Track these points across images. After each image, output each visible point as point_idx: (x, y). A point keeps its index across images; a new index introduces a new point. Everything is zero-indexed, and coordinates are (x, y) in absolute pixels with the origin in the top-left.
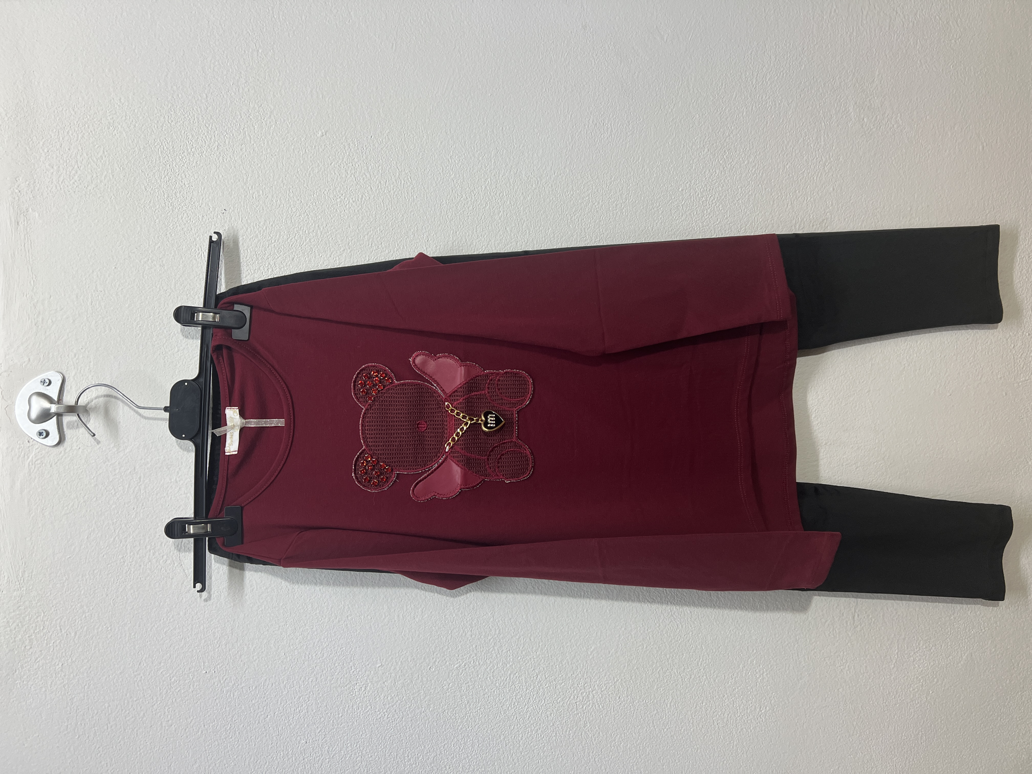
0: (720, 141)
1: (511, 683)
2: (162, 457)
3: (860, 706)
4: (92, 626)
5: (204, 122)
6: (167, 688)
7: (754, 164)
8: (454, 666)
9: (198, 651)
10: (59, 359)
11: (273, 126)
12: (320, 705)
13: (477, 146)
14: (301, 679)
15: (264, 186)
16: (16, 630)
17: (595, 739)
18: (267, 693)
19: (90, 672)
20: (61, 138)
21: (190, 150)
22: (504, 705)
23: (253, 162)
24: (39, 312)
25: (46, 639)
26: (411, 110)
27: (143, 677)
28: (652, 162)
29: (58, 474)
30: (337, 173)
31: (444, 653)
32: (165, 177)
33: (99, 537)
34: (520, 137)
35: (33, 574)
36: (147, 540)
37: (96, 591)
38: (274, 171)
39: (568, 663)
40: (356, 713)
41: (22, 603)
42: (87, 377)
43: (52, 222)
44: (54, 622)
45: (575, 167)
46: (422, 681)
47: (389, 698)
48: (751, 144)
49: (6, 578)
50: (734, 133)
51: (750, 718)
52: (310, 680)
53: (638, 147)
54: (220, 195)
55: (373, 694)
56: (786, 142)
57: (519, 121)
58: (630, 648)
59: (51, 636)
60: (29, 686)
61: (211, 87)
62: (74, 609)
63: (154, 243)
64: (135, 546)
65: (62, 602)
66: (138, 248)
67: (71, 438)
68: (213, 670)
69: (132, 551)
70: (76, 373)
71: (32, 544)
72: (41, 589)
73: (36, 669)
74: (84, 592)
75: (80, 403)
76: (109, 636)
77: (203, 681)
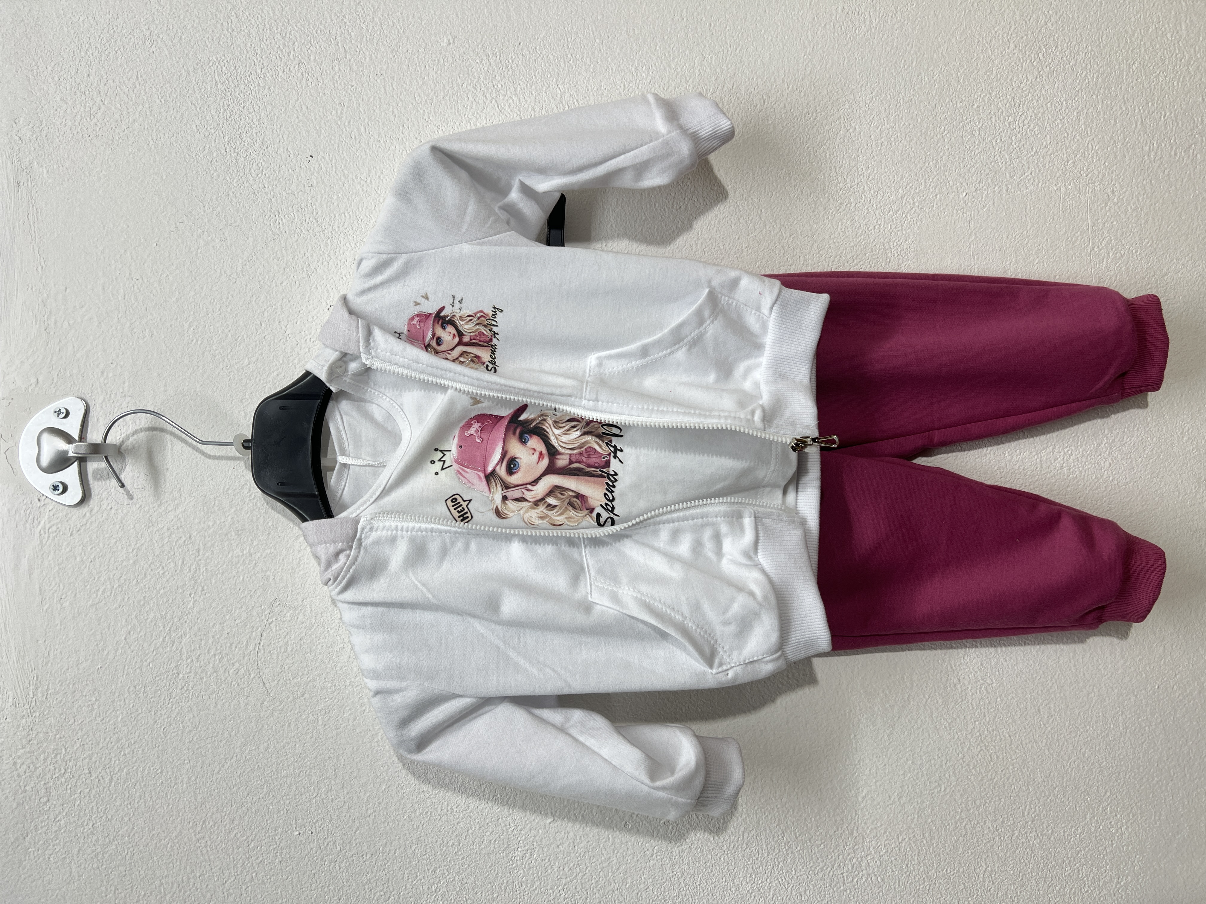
0: (1033, 33)
1: (744, 845)
2: (229, 518)
4: (135, 768)
5: (279, 29)
7: (1084, 65)
9: (288, 802)
10: (80, 380)
11: (378, 32)
12: (465, 880)
13: (674, 52)
14: (436, 842)
15: (367, 120)
16: (27, 774)
18: (389, 864)
19: (134, 835)
20: (77, 62)
21: (259, 71)
22: (735, 877)
23: (350, 87)
24: (50, 312)
25: (69, 787)
27: (209, 842)
28: (932, 68)
29: (82, 546)
30: (471, 99)
32: (225, 111)
33: (141, 636)
34: (736, 36)
35: (49, 692)
36: (210, 641)
37: (139, 717)
38: (380, 98)
39: (829, 816)
40: (518, 892)
41: (34, 735)
42: (121, 405)
43: (66, 180)
44: (80, 763)
45: (818, 77)
46: (614, 843)
47: (566, 869)
48: (1079, 36)
49: (11, 699)
52: (451, 843)
53: (910, 45)
54: (304, 134)
55: (543, 864)
56: (1130, 32)
57: (735, 13)
58: (921, 792)
59: (76, 782)
62: (108, 743)
63: (211, 208)
64: (194, 650)
65: (91, 734)
66: (189, 216)
67: (98, 494)
68: (309, 830)
69: (190, 656)
70: (104, 400)
71: (46, 649)
72: (61, 714)
73: (56, 832)
74: (122, 718)
75: (108, 441)
76: (159, 782)
77: (296, 847)
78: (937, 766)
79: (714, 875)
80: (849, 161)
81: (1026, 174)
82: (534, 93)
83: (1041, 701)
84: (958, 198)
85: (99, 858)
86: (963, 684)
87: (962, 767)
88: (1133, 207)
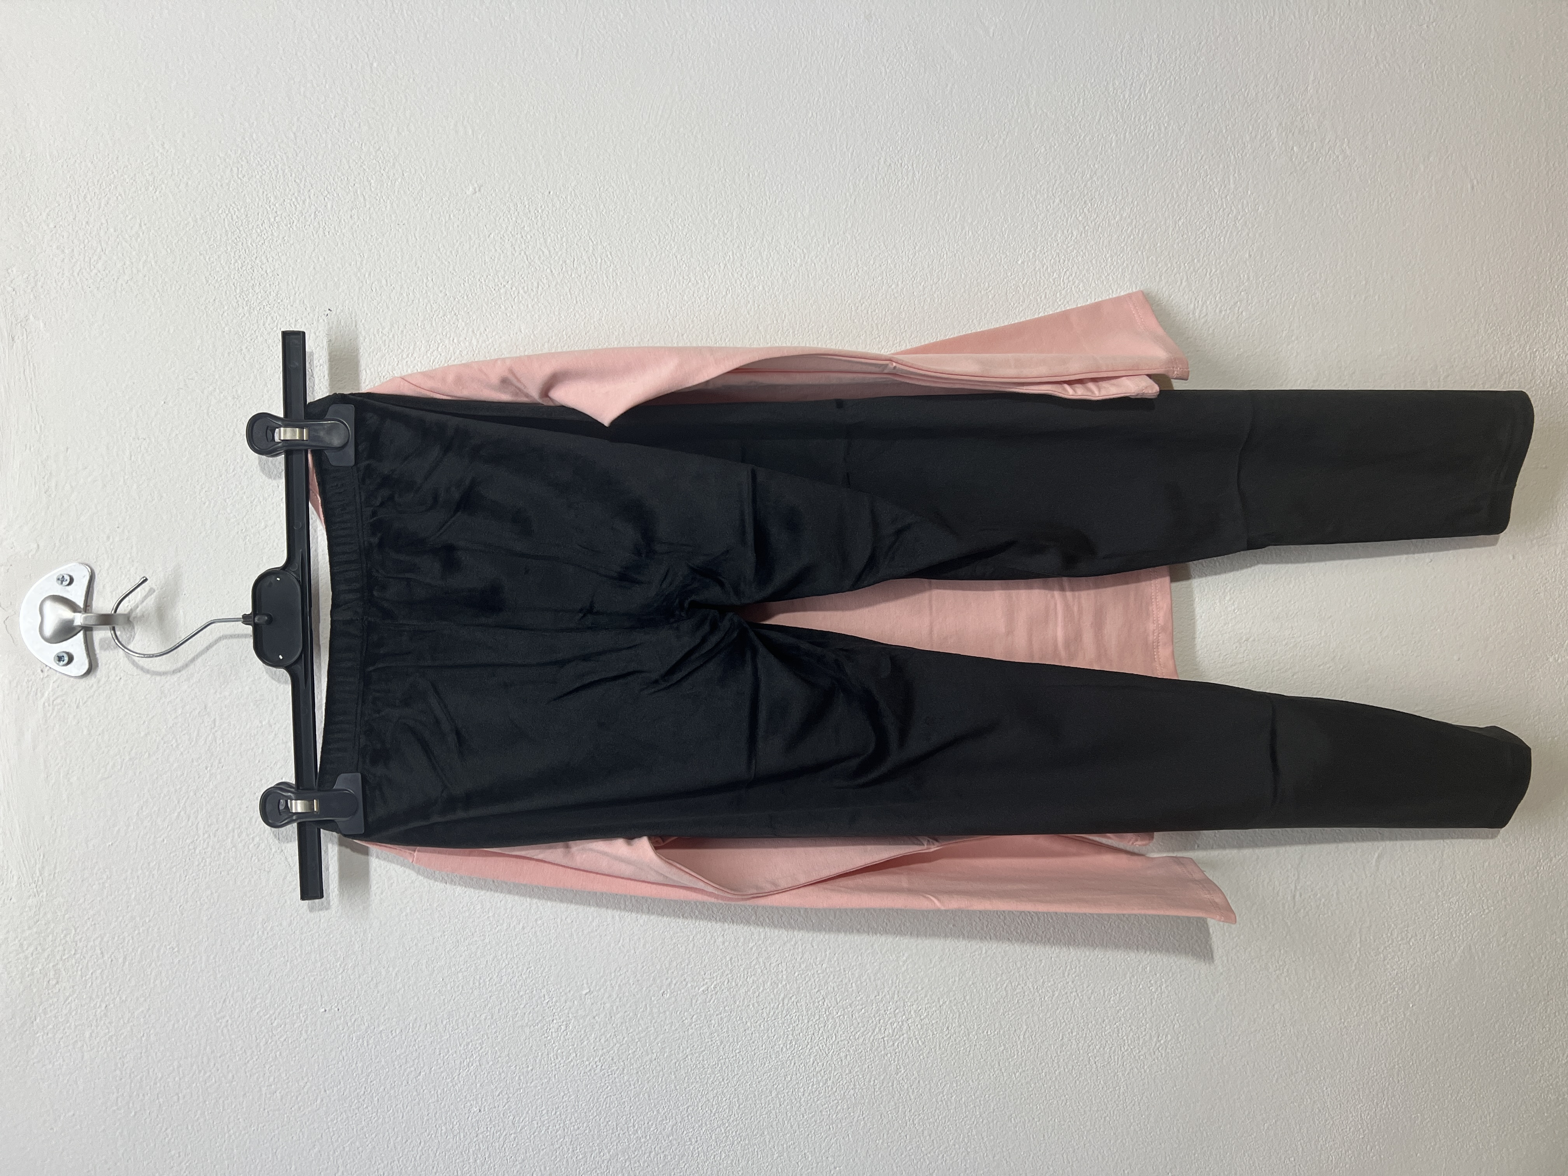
0: (1078, 187)
1: (784, 1012)
2: (247, 688)
3: (1306, 1029)
4: (150, 947)
5: (293, 175)
6: (267, 1035)
7: (1129, 220)
8: (699, 989)
9: (312, 979)
10: (85, 545)
11: (399, 180)
12: (499, 1054)
13: (711, 203)
14: (468, 1016)
15: (388, 272)
16: (34, 957)
17: (913, 1091)
18: (419, 1039)
19: (150, 1016)
20: (75, 207)
21: (272, 220)
22: (775, 1045)
23: (369, 236)
24: (51, 473)
26: (608, 150)
27: (230, 1021)
28: (976, 222)
29: (89, 719)
30: (498, 250)
31: (683, 969)
32: (236, 261)
33: (155, 811)
34: (775, 187)
35: (57, 871)
36: (229, 814)
37: (154, 895)
38: (402, 249)
39: (870, 979)
40: (553, 1064)
41: (41, 915)
42: (129, 571)
44: (91, 944)
45: (860, 231)
46: (651, 1013)
47: (602, 1041)
48: (1125, 190)
49: (16, 878)
50: (1098, 174)
51: (1142, 1053)
52: (483, 1017)
53: (954, 198)
54: (322, 286)
55: (578, 1035)
56: (1177, 186)
57: (774, 163)
59: (88, 963)
60: (57, 1041)
61: (301, 122)
62: (121, 922)
63: (223, 363)
64: (211, 824)
65: (102, 912)
66: (199, 372)
67: (106, 664)
68: (336, 1007)
69: (206, 832)
70: (111, 565)
71: (53, 825)
72: (70, 894)
73: (66, 1015)
74: (135, 896)
75: (120, 611)
76: (176, 961)
77: (321, 1024)
79: (753, 1042)
80: (892, 319)
82: (564, 244)
85: (113, 1040)
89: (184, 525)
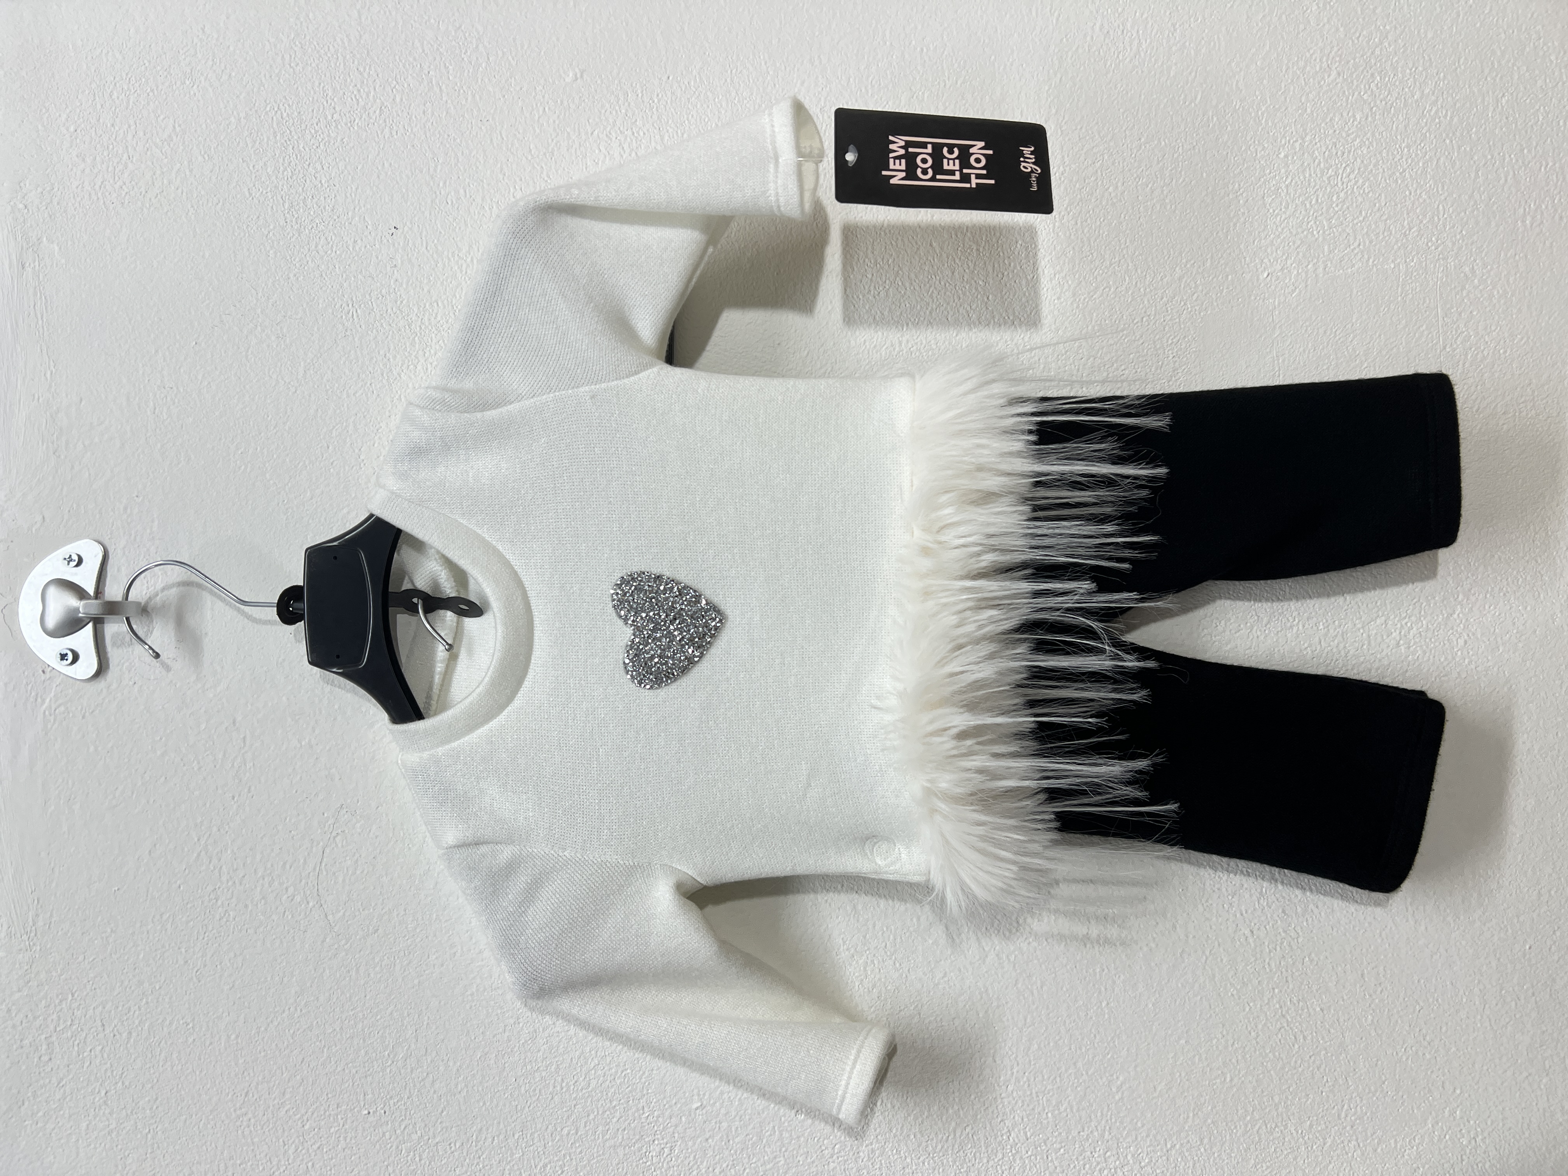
0: (1362, 56)
4: (160, 1021)
6: (297, 1141)
7: (1433, 98)
9: (354, 1071)
10: (98, 516)
11: (484, 65)
14: (546, 1129)
15: (467, 180)
16: (24, 1025)
19: (157, 1108)
23: (446, 136)
24: (61, 429)
25: (76, 1043)
26: (743, 23)
27: (253, 1121)
28: (1223, 104)
29: (96, 732)
32: (285, 169)
33: (170, 850)
35: (53, 920)
36: (258, 858)
37: (166, 955)
38: (485, 151)
39: (1072, 1109)
41: (33, 976)
42: (148, 550)
44: (90, 1013)
46: (781, 1138)
47: (717, 1171)
48: (1426, 58)
49: (5, 927)
50: (1390, 38)
54: (387, 200)
55: (686, 1162)
56: (1498, 53)
58: (1198, 1082)
59: (86, 1038)
60: (48, 1132)
62: (126, 988)
63: (266, 295)
64: (236, 869)
65: (105, 976)
66: (238, 306)
67: (118, 665)
68: (382, 1109)
69: (231, 878)
70: (127, 543)
71: (50, 864)
72: (67, 950)
73: (59, 1100)
74: (144, 956)
75: (131, 597)
76: (191, 1040)
77: (364, 1130)
78: (1220, 1048)
81: (1352, 247)
83: (1365, 963)
84: (1258, 280)
85: (113, 1136)
86: (1258, 937)
87: (1255, 1052)
88: (1501, 292)
89: (215, 494)
